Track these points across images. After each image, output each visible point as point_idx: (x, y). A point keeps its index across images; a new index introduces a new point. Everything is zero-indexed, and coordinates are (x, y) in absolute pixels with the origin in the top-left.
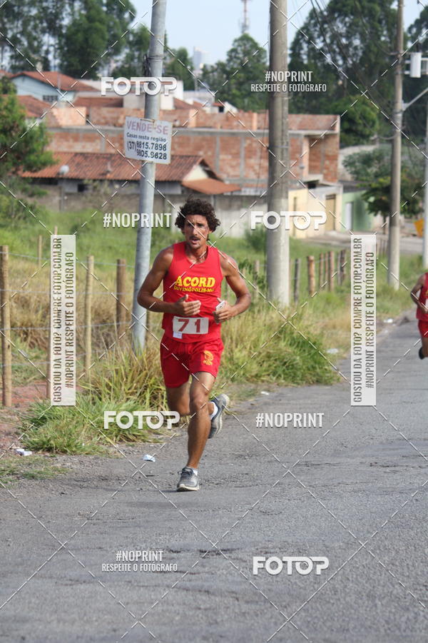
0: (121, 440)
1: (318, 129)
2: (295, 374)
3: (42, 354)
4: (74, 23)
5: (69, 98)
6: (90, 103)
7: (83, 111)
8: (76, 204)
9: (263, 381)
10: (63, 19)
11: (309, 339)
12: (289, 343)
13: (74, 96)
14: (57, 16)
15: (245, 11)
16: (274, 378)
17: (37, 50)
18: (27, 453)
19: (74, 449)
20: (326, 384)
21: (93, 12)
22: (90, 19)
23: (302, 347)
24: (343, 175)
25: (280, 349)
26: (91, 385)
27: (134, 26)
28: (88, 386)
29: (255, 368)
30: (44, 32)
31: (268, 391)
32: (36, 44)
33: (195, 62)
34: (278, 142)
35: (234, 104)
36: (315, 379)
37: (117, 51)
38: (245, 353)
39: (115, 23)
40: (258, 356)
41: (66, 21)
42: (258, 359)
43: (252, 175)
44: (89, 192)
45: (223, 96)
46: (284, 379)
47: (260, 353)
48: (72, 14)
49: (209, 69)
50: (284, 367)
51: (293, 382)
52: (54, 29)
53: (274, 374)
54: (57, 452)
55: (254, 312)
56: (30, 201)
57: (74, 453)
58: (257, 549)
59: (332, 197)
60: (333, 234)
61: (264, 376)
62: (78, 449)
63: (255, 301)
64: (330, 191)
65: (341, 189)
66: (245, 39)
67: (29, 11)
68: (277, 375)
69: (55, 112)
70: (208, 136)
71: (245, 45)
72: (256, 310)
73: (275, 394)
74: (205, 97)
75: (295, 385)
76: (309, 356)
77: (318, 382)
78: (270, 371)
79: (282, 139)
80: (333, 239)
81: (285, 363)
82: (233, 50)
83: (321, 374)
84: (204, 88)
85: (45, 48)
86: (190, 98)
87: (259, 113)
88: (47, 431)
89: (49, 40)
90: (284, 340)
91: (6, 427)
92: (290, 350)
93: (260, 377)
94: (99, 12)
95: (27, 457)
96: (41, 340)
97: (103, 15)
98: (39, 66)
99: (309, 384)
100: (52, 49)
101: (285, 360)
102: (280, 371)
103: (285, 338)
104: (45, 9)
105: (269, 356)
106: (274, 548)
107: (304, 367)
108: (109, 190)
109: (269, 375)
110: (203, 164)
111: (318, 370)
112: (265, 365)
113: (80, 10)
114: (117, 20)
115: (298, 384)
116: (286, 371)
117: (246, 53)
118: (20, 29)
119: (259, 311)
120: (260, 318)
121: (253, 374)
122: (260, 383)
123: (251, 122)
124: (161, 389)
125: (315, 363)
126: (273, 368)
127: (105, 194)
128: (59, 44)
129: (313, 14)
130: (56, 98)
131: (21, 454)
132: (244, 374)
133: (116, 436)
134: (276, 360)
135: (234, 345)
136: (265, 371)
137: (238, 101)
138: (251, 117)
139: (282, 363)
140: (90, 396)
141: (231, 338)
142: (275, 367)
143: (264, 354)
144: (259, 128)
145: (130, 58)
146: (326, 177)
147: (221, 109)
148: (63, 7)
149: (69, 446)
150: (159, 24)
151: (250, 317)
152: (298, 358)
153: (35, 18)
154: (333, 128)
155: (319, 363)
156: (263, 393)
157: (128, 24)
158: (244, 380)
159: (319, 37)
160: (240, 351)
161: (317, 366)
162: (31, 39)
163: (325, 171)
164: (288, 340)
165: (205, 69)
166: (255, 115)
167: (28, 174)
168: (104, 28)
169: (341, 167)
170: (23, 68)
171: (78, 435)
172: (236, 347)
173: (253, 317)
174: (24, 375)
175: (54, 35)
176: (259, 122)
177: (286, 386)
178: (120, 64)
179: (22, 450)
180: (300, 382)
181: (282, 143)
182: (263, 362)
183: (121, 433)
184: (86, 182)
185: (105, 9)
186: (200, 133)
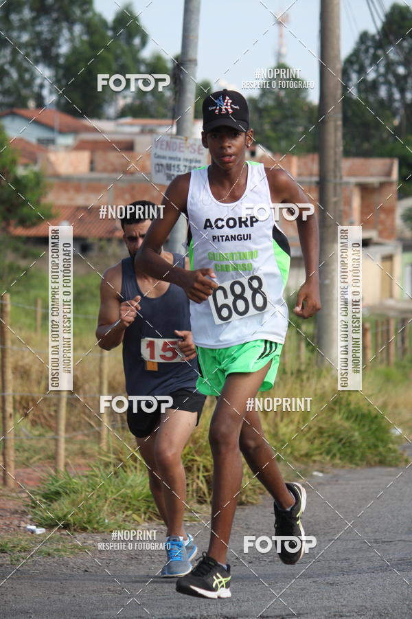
0: (150, 519)
1: (372, 175)
2: (353, 453)
3: (47, 432)
4: (74, 50)
5: (68, 140)
6: (95, 147)
7: (84, 157)
9: (315, 461)
10: (59, 46)
11: (369, 411)
12: (345, 416)
13: (75, 139)
14: (53, 42)
15: (281, 36)
16: (328, 458)
17: (29, 84)
18: (40, 531)
19: (96, 526)
20: (390, 465)
21: (97, 38)
22: (93, 46)
23: (361, 421)
24: (402, 232)
25: (335, 423)
26: (112, 456)
28: (109, 457)
29: (304, 446)
30: (37, 61)
31: (322, 472)
32: (27, 76)
34: (330, 176)
35: (269, 148)
36: (377, 459)
38: (292, 427)
39: (123, 52)
40: (308, 431)
41: (64, 49)
42: (308, 435)
44: (94, 254)
46: (340, 459)
47: (310, 428)
48: (72, 40)
50: (340, 445)
51: (351, 462)
52: (49, 58)
53: (328, 453)
54: (75, 530)
55: (302, 381)
56: (23, 263)
57: (95, 531)
58: (330, 613)
59: (389, 258)
60: (390, 302)
61: (316, 455)
62: (101, 526)
63: (303, 368)
64: (386, 250)
65: (400, 249)
67: (19, 37)
68: (331, 454)
69: (52, 157)
72: (305, 377)
73: (330, 475)
75: (353, 466)
76: (370, 433)
77: (382, 463)
78: (323, 449)
79: (335, 172)
80: (391, 308)
81: (341, 440)
83: (384, 453)
85: (38, 81)
87: (299, 159)
88: (63, 506)
90: (340, 413)
91: (11, 505)
92: (347, 424)
93: (311, 456)
94: (104, 37)
95: (39, 535)
96: (45, 417)
98: (32, 104)
99: (369, 465)
100: (47, 83)
101: (341, 437)
102: (335, 450)
103: (340, 410)
104: (39, 34)
105: (321, 431)
106: (349, 612)
107: (364, 445)
109: (321, 454)
111: (381, 449)
112: (317, 442)
113: (80, 36)
114: (126, 48)
115: (357, 465)
116: (343, 450)
118: (9, 58)
119: (308, 378)
120: (310, 386)
121: (303, 452)
122: (311, 464)
123: (290, 167)
124: (196, 460)
125: (377, 439)
126: (326, 445)
128: (56, 76)
129: (364, 37)
130: (51, 142)
131: (33, 532)
132: (291, 453)
133: (145, 513)
134: (329, 436)
135: (278, 419)
136: (317, 449)
137: (274, 145)
138: (290, 163)
139: (338, 440)
140: (112, 468)
142: (330, 445)
143: (315, 429)
144: (300, 175)
146: (381, 234)
148: (60, 30)
149: (89, 522)
150: (193, 22)
151: (298, 386)
152: (356, 434)
153: (26, 45)
154: (389, 174)
155: (382, 441)
156: (315, 473)
159: (371, 65)
160: (287, 425)
161: (379, 444)
162: (22, 70)
163: (380, 227)
164: (344, 413)
166: (295, 160)
167: (20, 231)
168: (110, 57)
169: (399, 222)
170: (11, 106)
171: (100, 511)
172: (282, 420)
173: (301, 386)
174: (26, 454)
175: (49, 66)
176: (299, 167)
177: (343, 467)
178: (129, 100)
179: (33, 527)
180: (359, 463)
181: (335, 177)
182: (315, 438)
183: (150, 510)
184: (90, 240)
185: (110, 33)
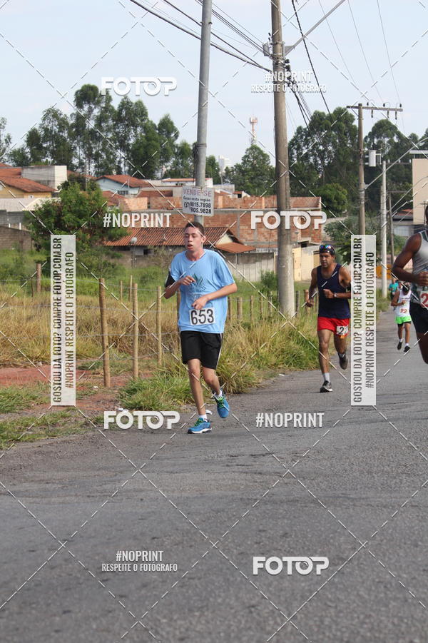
1: (307, 207)
2: (301, 362)
3: (128, 356)
4: (137, 142)
5: (136, 191)
6: (150, 195)
7: (145, 200)
8: (143, 263)
9: (280, 368)
10: (130, 139)
12: (296, 342)
13: (139, 191)
14: (126, 137)
15: (253, 130)
16: (287, 366)
17: (112, 161)
21: (150, 135)
22: (147, 138)
23: (305, 344)
24: (325, 237)
25: (290, 346)
27: (178, 142)
28: (163, 369)
29: (274, 360)
30: (117, 149)
31: (284, 374)
32: (112, 157)
33: (220, 165)
35: (248, 193)
37: (167, 160)
38: (266, 349)
42: (276, 353)
43: (263, 239)
44: (151, 255)
45: (240, 187)
46: (294, 366)
47: (276, 350)
48: (136, 136)
49: (231, 169)
50: (294, 359)
51: (300, 368)
52: (123, 146)
53: (287, 363)
54: (145, 410)
56: (112, 261)
61: (280, 364)
63: (272, 316)
64: (316, 248)
66: (254, 148)
68: (289, 364)
69: (127, 201)
70: (232, 214)
71: (254, 152)
73: (288, 375)
74: (229, 188)
75: (301, 370)
78: (284, 361)
79: (286, 204)
82: (246, 156)
84: (228, 182)
85: (118, 159)
86: (219, 189)
87: (266, 198)
88: (138, 397)
89: (120, 154)
90: (293, 340)
91: (109, 397)
92: (297, 347)
93: (277, 365)
94: (154, 134)
96: (126, 348)
97: (157, 136)
98: (114, 172)
99: (311, 369)
100: (123, 160)
101: (294, 354)
102: (291, 361)
104: (117, 133)
105: (283, 351)
108: (165, 252)
109: (283, 364)
110: (229, 233)
112: (281, 357)
113: (141, 133)
114: (166, 139)
115: (304, 369)
116: (295, 361)
117: (255, 158)
118: (101, 147)
121: (273, 363)
122: (277, 369)
123: (261, 203)
126: (286, 359)
127: (163, 255)
128: (128, 156)
129: (300, 129)
130: (126, 193)
132: (266, 364)
133: (185, 400)
134: (288, 354)
135: (259, 345)
136: (281, 361)
137: (251, 191)
138: (261, 200)
140: (165, 375)
141: (257, 340)
142: (288, 358)
143: (279, 350)
144: (266, 207)
145: (176, 164)
146: (313, 239)
147: (240, 196)
148: (129, 131)
149: (153, 405)
152: (303, 352)
153: (111, 140)
154: (317, 204)
156: (280, 375)
157: (174, 141)
158: (266, 367)
159: (304, 146)
160: (263, 348)
162: (108, 154)
163: (312, 235)
165: (227, 169)
166: (263, 199)
167: (110, 243)
168: (158, 144)
169: (323, 232)
170: (103, 173)
171: (159, 399)
174: (117, 369)
175: (124, 151)
176: (266, 203)
177: (295, 370)
178: (169, 168)
179: (122, 409)
182: (279, 355)
184: (149, 248)
185: (157, 131)
186: (225, 211)
